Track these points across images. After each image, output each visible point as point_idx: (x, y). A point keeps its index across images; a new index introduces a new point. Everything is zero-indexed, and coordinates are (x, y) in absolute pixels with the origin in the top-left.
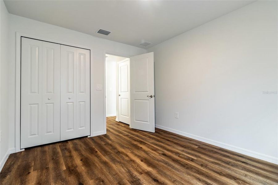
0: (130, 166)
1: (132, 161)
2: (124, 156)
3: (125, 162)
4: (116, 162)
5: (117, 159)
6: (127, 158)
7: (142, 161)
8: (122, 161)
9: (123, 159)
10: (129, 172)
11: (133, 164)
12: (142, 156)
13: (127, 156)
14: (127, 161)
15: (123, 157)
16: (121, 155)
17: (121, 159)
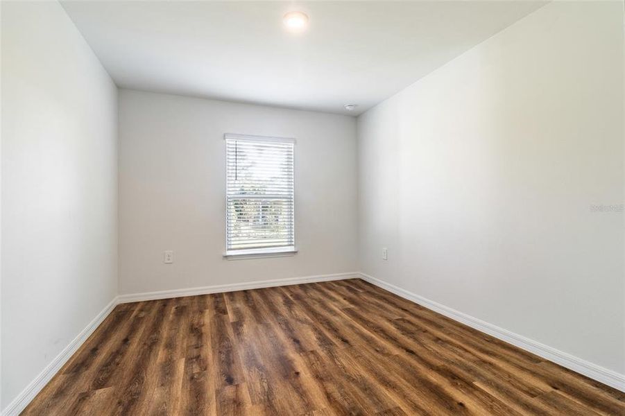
0: (327, 368)
1: (321, 379)
2: (337, 395)
3: (337, 377)
4: (359, 380)
5: (356, 389)
6: (331, 388)
7: (298, 373)
8: (344, 382)
9: (341, 387)
10: (332, 357)
11: (320, 369)
12: (290, 387)
13: (329, 397)
14: (331, 379)
15: (341, 395)
16: (346, 404)
17: (347, 389)
